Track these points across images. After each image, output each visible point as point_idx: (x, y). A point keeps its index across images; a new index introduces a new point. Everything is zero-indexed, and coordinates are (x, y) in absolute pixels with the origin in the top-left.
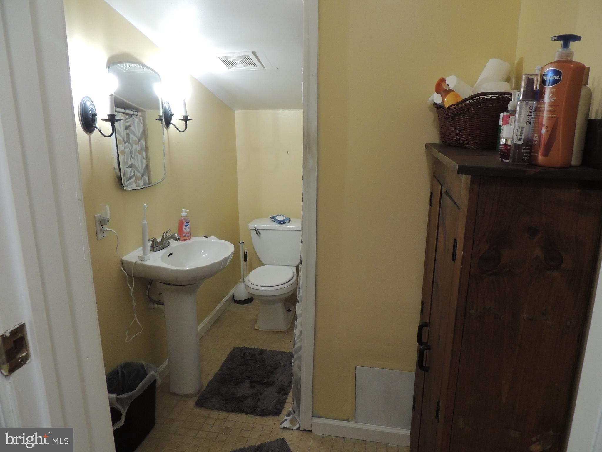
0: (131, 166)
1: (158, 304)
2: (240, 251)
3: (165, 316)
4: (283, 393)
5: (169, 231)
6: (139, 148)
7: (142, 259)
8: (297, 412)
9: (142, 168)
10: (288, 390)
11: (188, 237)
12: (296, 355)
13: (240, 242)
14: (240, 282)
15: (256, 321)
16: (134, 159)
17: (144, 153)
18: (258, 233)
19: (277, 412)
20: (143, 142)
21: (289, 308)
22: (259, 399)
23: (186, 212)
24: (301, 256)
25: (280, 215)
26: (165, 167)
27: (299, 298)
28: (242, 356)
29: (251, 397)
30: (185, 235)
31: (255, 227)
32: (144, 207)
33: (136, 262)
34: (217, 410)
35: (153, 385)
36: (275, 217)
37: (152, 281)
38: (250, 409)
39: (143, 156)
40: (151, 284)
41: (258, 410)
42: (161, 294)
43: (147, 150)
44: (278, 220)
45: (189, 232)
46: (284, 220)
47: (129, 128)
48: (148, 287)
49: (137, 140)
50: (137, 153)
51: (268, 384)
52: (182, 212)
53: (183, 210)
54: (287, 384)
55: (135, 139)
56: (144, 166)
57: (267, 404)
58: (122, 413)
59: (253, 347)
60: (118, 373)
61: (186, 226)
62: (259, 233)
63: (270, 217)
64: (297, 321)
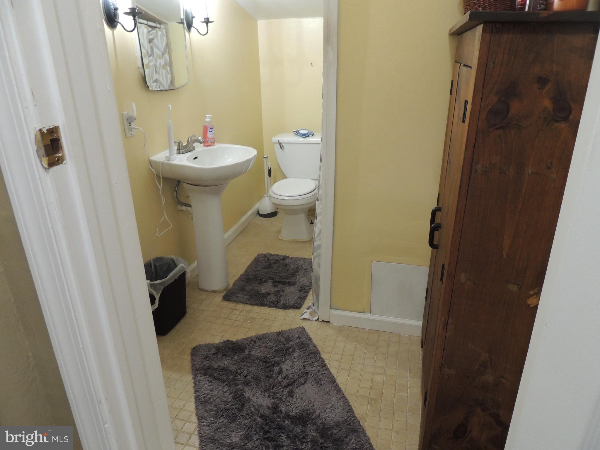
0: (156, 81)
1: (185, 206)
2: (264, 165)
3: (192, 218)
4: (304, 291)
5: (194, 136)
6: (163, 63)
7: (168, 159)
8: (316, 305)
9: (167, 84)
10: (308, 289)
11: (213, 143)
12: (316, 252)
13: (264, 157)
14: (264, 197)
15: (280, 232)
16: (159, 74)
17: (168, 68)
18: (281, 147)
19: (297, 306)
20: (167, 56)
21: (312, 221)
22: (281, 296)
23: (210, 117)
24: (321, 154)
25: (304, 129)
26: (188, 69)
27: (319, 196)
28: (266, 261)
29: (274, 293)
30: (209, 140)
31: (278, 141)
32: (169, 108)
33: (163, 162)
34: (243, 303)
35: (183, 276)
36: (298, 131)
37: (179, 182)
38: (273, 304)
39: (167, 70)
40: (178, 186)
41: (280, 304)
42: (189, 197)
43: (171, 65)
44: (302, 134)
45: (214, 137)
46: (308, 133)
47: (152, 41)
48: (175, 189)
49: (161, 54)
50: (161, 68)
51: (290, 284)
52: (206, 117)
53: (207, 115)
54: (308, 284)
55: (159, 53)
56: (169, 81)
57: (288, 300)
58: (156, 298)
59: (276, 253)
60: (151, 266)
61: (210, 132)
62: (283, 146)
63: (294, 132)
64: (316, 219)
